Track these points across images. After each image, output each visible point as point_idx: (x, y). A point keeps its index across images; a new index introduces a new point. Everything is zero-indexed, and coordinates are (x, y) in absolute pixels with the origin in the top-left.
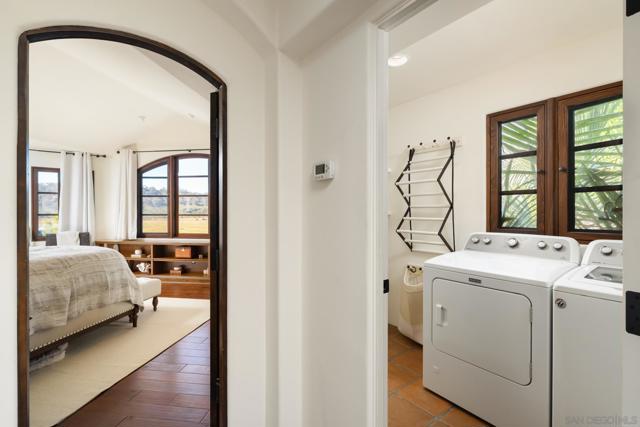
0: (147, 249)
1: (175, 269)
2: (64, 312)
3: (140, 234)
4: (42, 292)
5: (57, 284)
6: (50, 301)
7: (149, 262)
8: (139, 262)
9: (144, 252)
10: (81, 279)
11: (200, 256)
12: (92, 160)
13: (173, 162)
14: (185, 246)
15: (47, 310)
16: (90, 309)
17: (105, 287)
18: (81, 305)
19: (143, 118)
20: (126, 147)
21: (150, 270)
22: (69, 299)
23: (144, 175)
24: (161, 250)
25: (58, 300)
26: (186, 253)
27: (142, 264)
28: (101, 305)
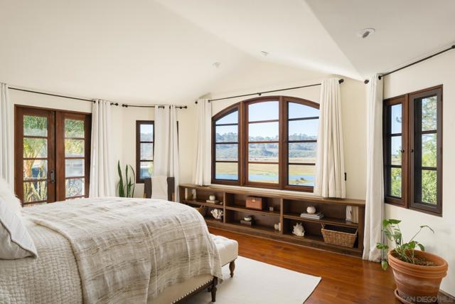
0: (220, 195)
1: (246, 219)
2: (144, 294)
3: (214, 180)
4: (124, 268)
5: (138, 257)
6: (130, 279)
7: (222, 209)
8: (213, 209)
9: (218, 199)
10: (162, 251)
11: (271, 209)
12: (177, 112)
13: (242, 108)
14: (255, 197)
15: (128, 290)
16: (170, 285)
17: (185, 258)
18: (161, 281)
19: (217, 64)
20: (202, 97)
21: (222, 217)
22: (148, 277)
23: (217, 123)
24: (232, 199)
25: (138, 277)
26: (257, 204)
27: (216, 211)
28: (181, 280)
